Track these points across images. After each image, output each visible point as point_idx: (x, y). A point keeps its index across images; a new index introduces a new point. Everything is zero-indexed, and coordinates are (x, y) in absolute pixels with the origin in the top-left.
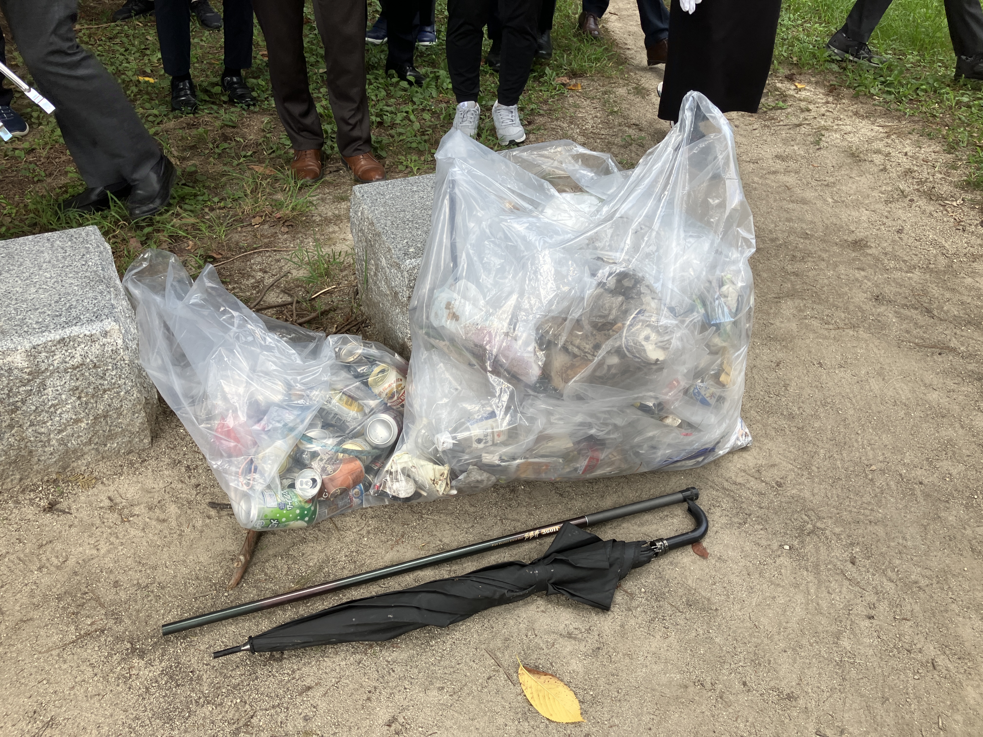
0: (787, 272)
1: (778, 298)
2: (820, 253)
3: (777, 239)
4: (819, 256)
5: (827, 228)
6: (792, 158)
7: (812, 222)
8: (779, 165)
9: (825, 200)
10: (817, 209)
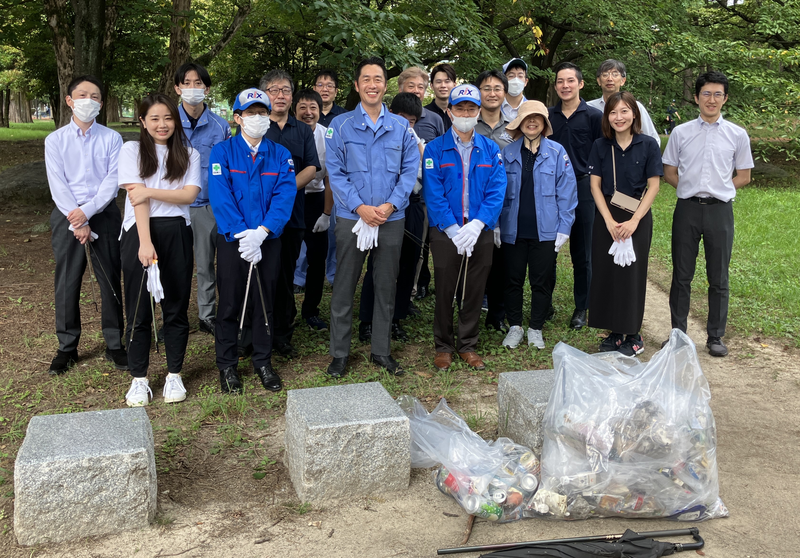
0: (753, 444)
1: (747, 456)
2: (775, 436)
3: (747, 428)
4: (775, 438)
5: (780, 423)
6: (758, 386)
7: (770, 420)
8: (749, 389)
9: (779, 409)
10: (774, 414)
